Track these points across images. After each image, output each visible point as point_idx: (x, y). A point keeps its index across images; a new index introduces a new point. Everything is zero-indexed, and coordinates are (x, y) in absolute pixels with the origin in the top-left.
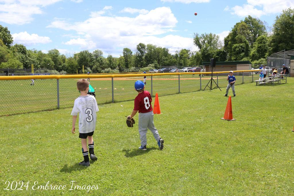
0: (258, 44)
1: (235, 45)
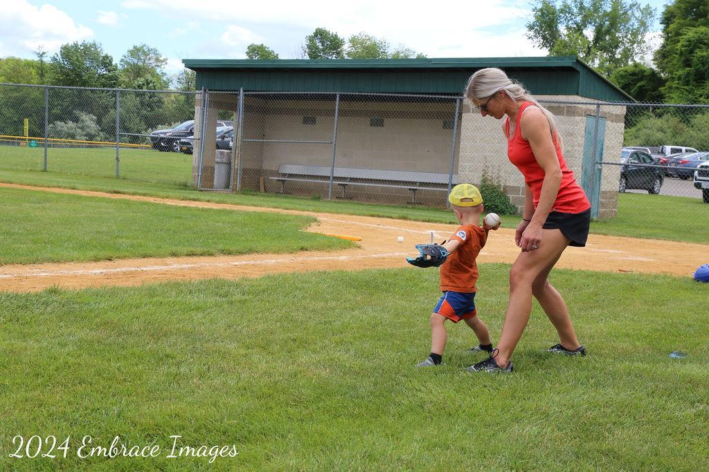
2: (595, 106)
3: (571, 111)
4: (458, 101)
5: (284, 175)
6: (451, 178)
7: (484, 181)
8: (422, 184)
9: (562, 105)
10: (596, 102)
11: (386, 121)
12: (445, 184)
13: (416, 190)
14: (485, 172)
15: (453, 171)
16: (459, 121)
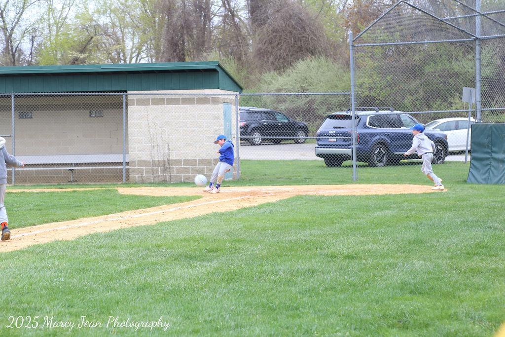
2: (234, 96)
3: (215, 101)
4: (124, 96)
6: (125, 157)
9: (209, 97)
10: (235, 93)
11: (34, 113)
12: (120, 163)
13: (73, 169)
15: (126, 152)
16: (127, 112)
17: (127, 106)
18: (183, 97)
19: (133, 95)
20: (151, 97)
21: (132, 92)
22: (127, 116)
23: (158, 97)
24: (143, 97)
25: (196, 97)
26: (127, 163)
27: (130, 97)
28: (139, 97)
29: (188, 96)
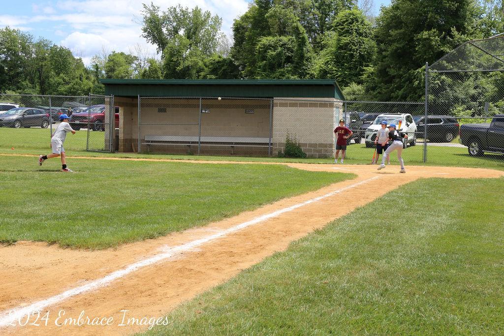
0: (340, 35)
1: (265, 40)
3: (331, 106)
4: (271, 101)
5: (149, 142)
6: (270, 141)
7: (288, 141)
8: (236, 143)
9: (327, 103)
12: (266, 143)
13: (233, 146)
14: (288, 137)
15: (271, 136)
16: (273, 111)
17: (273, 107)
18: (310, 102)
19: (277, 100)
20: (289, 102)
21: (277, 98)
22: (272, 113)
23: (294, 102)
24: (283, 102)
25: (319, 102)
26: (272, 144)
27: (275, 102)
28: (281, 101)
29: (314, 102)
